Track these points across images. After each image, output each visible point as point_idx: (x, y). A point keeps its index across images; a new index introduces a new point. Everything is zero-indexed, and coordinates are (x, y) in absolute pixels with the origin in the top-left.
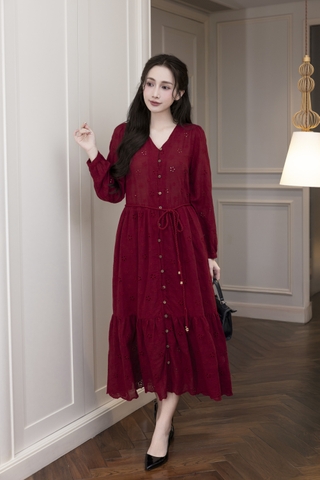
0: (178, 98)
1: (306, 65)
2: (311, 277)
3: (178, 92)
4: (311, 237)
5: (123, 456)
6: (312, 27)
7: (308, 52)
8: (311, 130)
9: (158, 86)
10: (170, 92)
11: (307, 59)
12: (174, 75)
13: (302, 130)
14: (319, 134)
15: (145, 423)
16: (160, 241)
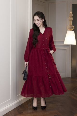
1: (71, 14)
2: (71, 67)
4: (71, 57)
5: (23, 112)
6: (72, 5)
7: (71, 11)
8: (72, 30)
11: (71, 12)
13: (70, 30)
14: (74, 31)
15: (29, 104)
16: (44, 56)
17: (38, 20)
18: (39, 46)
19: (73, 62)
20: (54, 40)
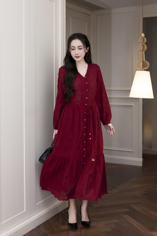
0: (87, 51)
1: (143, 38)
3: (86, 49)
4: (143, 122)
6: (144, 19)
8: (145, 70)
9: (77, 49)
10: (83, 50)
11: (143, 35)
12: (83, 42)
13: (140, 70)
14: (149, 72)
15: (61, 221)
16: (85, 120)
17: (80, 48)
18: (78, 99)
19: (146, 131)
20: (106, 88)
